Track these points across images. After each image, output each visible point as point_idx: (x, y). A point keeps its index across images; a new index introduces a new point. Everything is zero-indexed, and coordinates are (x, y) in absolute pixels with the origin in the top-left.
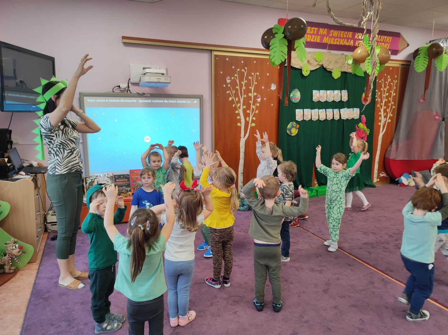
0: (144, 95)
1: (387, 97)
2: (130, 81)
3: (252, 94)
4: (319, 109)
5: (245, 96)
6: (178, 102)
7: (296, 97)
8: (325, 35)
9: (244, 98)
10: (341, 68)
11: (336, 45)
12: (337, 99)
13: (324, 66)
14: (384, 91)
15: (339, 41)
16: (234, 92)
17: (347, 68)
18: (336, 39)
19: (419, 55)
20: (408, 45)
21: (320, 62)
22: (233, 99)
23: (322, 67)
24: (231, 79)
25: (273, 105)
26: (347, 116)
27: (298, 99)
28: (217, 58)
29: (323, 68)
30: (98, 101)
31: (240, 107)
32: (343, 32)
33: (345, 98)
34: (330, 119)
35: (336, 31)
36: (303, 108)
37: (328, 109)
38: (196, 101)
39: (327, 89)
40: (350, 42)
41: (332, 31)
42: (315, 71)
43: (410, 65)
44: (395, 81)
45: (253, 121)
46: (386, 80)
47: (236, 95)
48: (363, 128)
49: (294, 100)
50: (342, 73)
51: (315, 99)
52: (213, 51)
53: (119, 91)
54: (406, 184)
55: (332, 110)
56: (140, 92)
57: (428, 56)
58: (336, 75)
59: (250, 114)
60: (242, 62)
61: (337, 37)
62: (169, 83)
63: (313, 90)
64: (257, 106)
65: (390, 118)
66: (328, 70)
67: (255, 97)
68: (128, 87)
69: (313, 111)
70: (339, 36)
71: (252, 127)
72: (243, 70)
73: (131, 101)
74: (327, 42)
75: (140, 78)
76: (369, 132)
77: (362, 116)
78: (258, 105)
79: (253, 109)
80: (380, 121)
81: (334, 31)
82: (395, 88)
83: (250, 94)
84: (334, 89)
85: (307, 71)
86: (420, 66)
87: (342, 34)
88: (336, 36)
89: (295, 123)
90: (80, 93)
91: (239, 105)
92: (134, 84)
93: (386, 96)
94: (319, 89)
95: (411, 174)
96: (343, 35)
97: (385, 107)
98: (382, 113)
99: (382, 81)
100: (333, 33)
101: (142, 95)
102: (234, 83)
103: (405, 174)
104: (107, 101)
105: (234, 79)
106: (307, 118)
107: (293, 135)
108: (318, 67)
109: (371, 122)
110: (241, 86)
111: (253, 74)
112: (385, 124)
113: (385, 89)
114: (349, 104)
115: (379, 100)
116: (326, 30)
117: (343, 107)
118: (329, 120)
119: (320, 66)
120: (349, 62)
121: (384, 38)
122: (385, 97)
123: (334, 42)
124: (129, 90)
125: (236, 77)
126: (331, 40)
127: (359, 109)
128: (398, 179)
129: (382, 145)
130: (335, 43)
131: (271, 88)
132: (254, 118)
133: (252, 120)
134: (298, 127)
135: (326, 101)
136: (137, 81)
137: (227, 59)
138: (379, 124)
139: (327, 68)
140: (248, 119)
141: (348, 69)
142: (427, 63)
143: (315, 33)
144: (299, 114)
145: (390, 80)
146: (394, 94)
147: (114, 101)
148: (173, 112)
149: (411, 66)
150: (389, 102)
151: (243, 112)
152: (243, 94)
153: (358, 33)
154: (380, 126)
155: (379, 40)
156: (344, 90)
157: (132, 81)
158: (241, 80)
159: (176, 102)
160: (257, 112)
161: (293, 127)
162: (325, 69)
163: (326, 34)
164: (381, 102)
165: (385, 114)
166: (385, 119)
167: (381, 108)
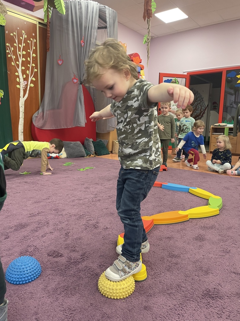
1: (24, 56)
14: (20, 48)
44: (33, 40)
46: (20, 35)
65: (32, 82)
80: (19, 84)
82: (34, 48)
97: (23, 68)
98: (20, 74)
99: (13, 34)
112: (26, 88)
113: (20, 45)
115: (14, 57)
122: (22, 55)
129: (25, 113)
138: (18, 86)
145: (26, 36)
150: (28, 62)
154: (19, 89)
164: (17, 60)
165: (25, 76)
166: (25, 82)
167: (18, 68)
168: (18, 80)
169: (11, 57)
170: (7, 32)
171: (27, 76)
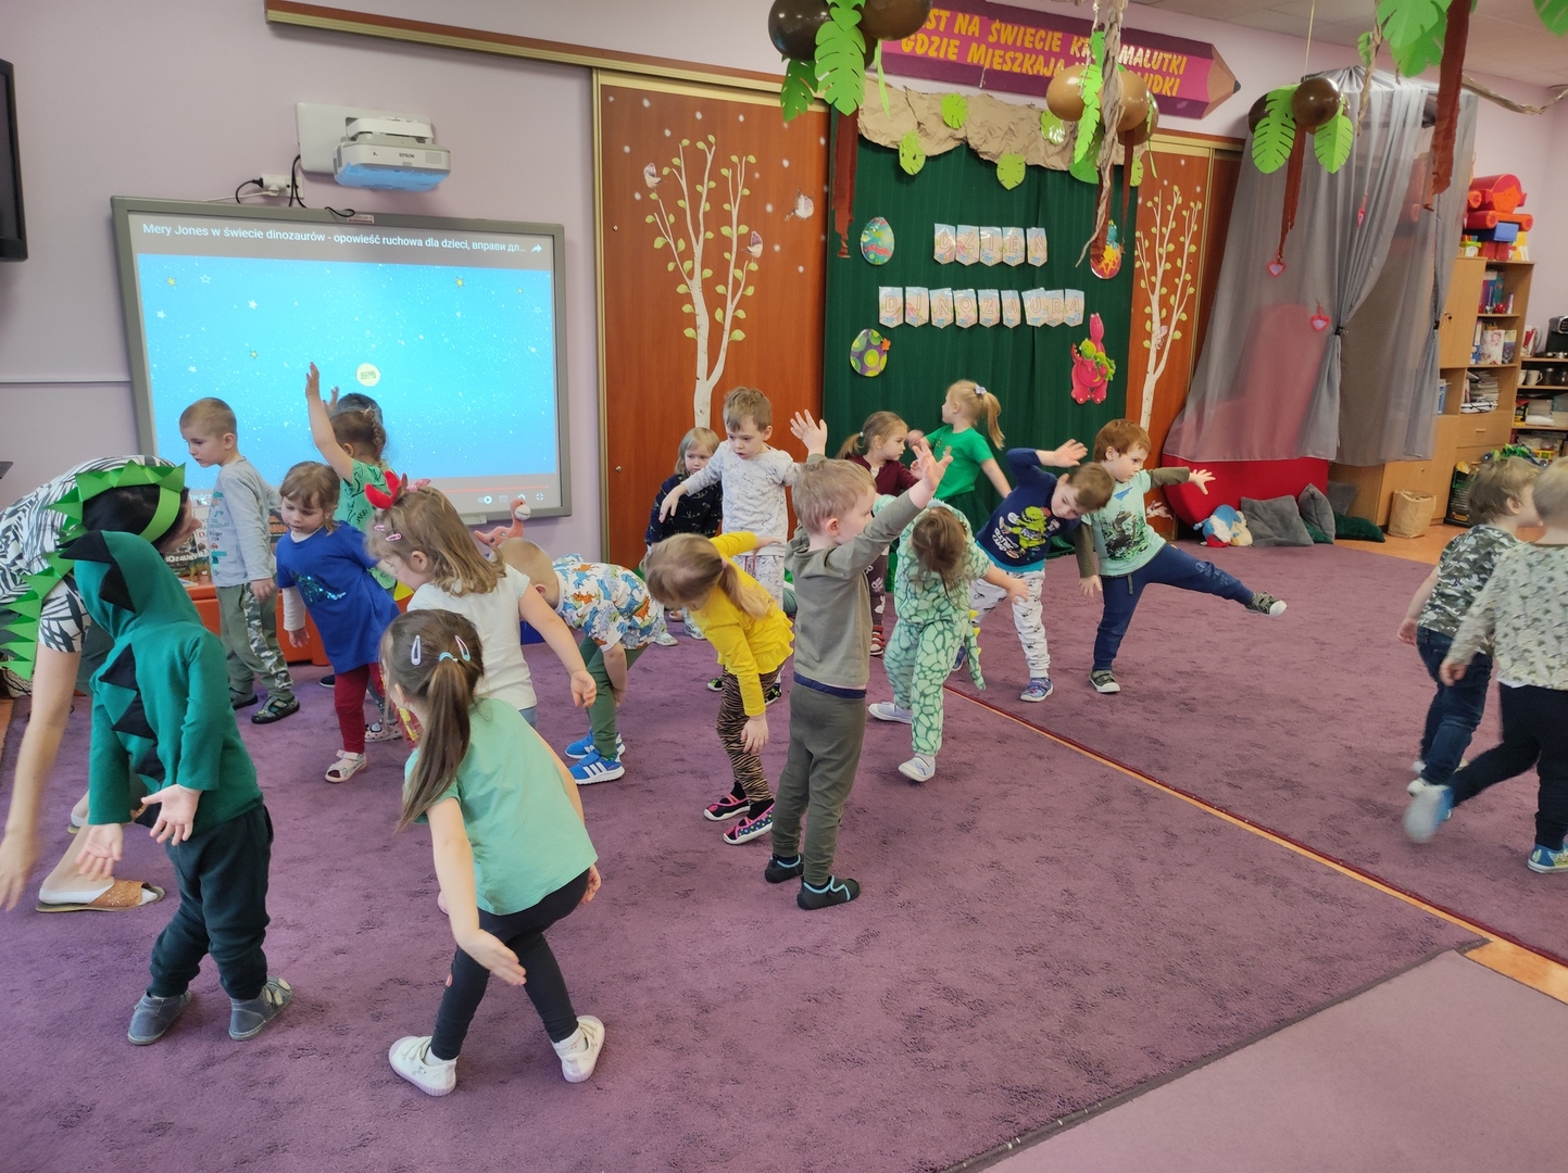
0: (352, 218)
1: (1171, 257)
2: (300, 166)
3: (731, 227)
4: (954, 289)
5: (710, 235)
6: (475, 246)
7: (880, 243)
8: (972, 39)
9: (706, 241)
10: (1025, 154)
11: (1010, 74)
12: (1014, 259)
13: (970, 142)
14: (1162, 236)
15: (1018, 62)
16: (672, 218)
17: (1046, 152)
18: (1010, 54)
19: (1267, 115)
20: (1237, 87)
21: (957, 129)
22: (667, 245)
23: (965, 148)
24: (659, 174)
25: (807, 270)
26: (1046, 316)
27: (885, 251)
28: (611, 99)
29: (966, 153)
30: (181, 230)
31: (691, 274)
32: (1032, 31)
33: (1039, 257)
34: (992, 324)
35: (1009, 27)
36: (903, 283)
37: (984, 288)
38: (541, 247)
39: (981, 222)
40: (1055, 66)
41: (996, 25)
42: (942, 160)
43: (1240, 154)
44: (1196, 205)
45: (737, 323)
46: (1168, 199)
47: (679, 231)
48: (1096, 358)
49: (872, 256)
50: (1029, 168)
51: (942, 253)
52: (594, 71)
53: (261, 200)
54: (1224, 541)
55: (995, 293)
56: (339, 208)
57: (1294, 119)
58: (1011, 175)
59: (725, 297)
60: (699, 116)
61: (1014, 48)
62: (446, 172)
63: (937, 226)
64: (749, 273)
65: (1181, 325)
66: (985, 157)
67: (744, 241)
68: (294, 185)
69: (936, 293)
70: (1019, 44)
71: (733, 344)
72: (701, 145)
73: (307, 237)
74: (982, 62)
75: (339, 151)
76: (1112, 371)
77: (1092, 316)
78: (754, 267)
79: (737, 282)
80: (1149, 336)
81: (1003, 25)
82: (1196, 228)
83: (725, 230)
84: (1003, 222)
85: (914, 158)
86: (1270, 153)
87: (1028, 38)
88: (1010, 42)
89: (876, 334)
90: (112, 200)
91: (688, 265)
92: (316, 176)
93: (1168, 254)
94: (956, 220)
95: (1240, 509)
96: (1033, 43)
97: (1164, 291)
98: (1154, 309)
99: (1154, 202)
100: (999, 31)
101: (343, 218)
102: (669, 189)
103: (1223, 509)
104: (216, 232)
105: (671, 173)
106: (917, 319)
107: (870, 374)
108: (951, 145)
109: (1121, 339)
110: (695, 199)
111: (734, 158)
112: (1164, 344)
113: (1164, 229)
114: (1050, 276)
115: (1147, 265)
116: (976, 19)
117: (1033, 286)
118: (988, 325)
119: (957, 143)
120: (1051, 134)
121: (1164, 59)
122: (1164, 256)
123: (1005, 62)
124: (295, 197)
125: (678, 169)
126: (993, 55)
127: (1082, 293)
128: (1200, 525)
129: (1153, 416)
130: (1006, 68)
131: (797, 211)
132: (741, 314)
133: (735, 319)
134: (887, 349)
135: (979, 264)
136: (324, 163)
137: (646, 103)
138: (1146, 344)
139: (982, 149)
140: (719, 314)
141: (1048, 157)
142: (1290, 143)
143: (942, 28)
144: (891, 303)
145: (1180, 201)
146: (1193, 248)
147: (244, 234)
148: (460, 282)
149: (1244, 155)
150: (1176, 272)
151: (703, 292)
152: (702, 229)
153: (1081, 38)
154: (1148, 350)
155: (1147, 66)
156: (1036, 226)
157: (307, 163)
158: (695, 178)
159: (470, 245)
160: (750, 291)
161: (869, 345)
162: (973, 154)
163: (977, 35)
164: (1153, 271)
165: (1164, 312)
166: (1163, 330)
167: (1153, 294)
168: (1148, 325)
169: (1142, 266)
170: (1142, 201)
171: (1170, 311)
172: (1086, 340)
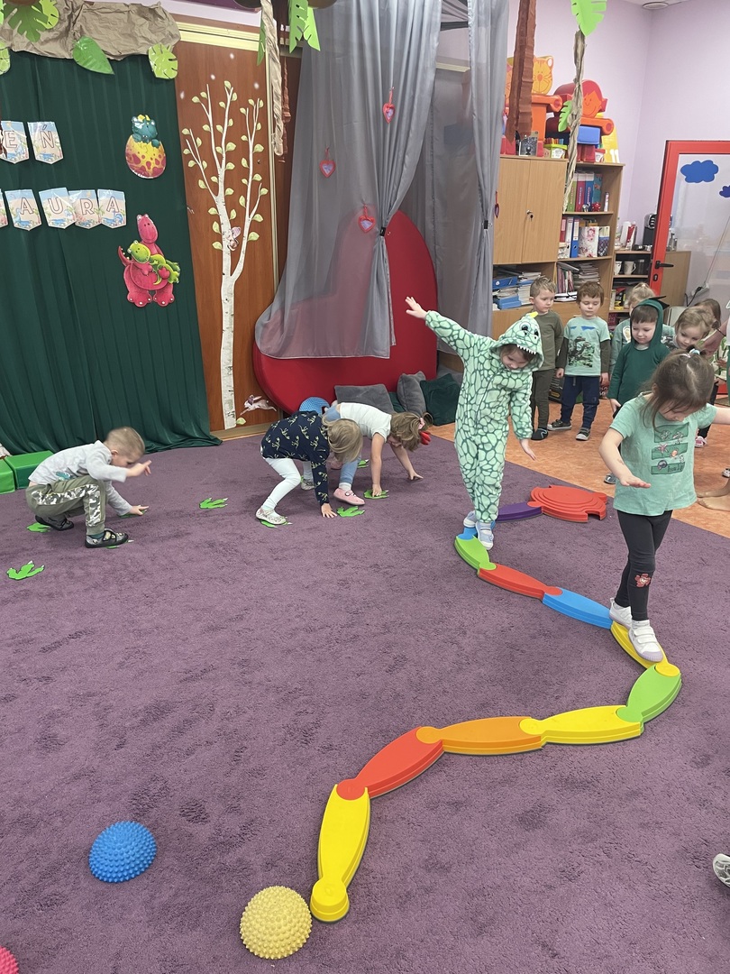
1: (232, 157)
14: (218, 135)
26: (74, 217)
33: (49, 153)
44: (256, 103)
46: (218, 94)
50: (15, 55)
65: (255, 226)
80: (219, 238)
82: (259, 127)
93: (228, 153)
97: (230, 191)
98: (221, 210)
99: (200, 97)
112: (239, 246)
113: (219, 128)
114: (69, 174)
115: (203, 165)
117: (51, 186)
122: (224, 155)
127: (120, 194)
129: (237, 315)
138: (217, 245)
141: (41, 43)
145: (235, 97)
146: (260, 148)
150: (242, 172)
154: (220, 252)
156: (41, 120)
164: (212, 171)
165: (233, 214)
166: (235, 232)
167: (216, 194)
168: (215, 227)
169: (197, 166)
170: (182, 95)
171: (241, 212)
172: (136, 242)
